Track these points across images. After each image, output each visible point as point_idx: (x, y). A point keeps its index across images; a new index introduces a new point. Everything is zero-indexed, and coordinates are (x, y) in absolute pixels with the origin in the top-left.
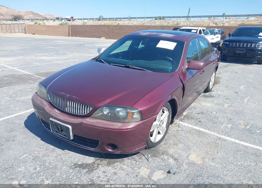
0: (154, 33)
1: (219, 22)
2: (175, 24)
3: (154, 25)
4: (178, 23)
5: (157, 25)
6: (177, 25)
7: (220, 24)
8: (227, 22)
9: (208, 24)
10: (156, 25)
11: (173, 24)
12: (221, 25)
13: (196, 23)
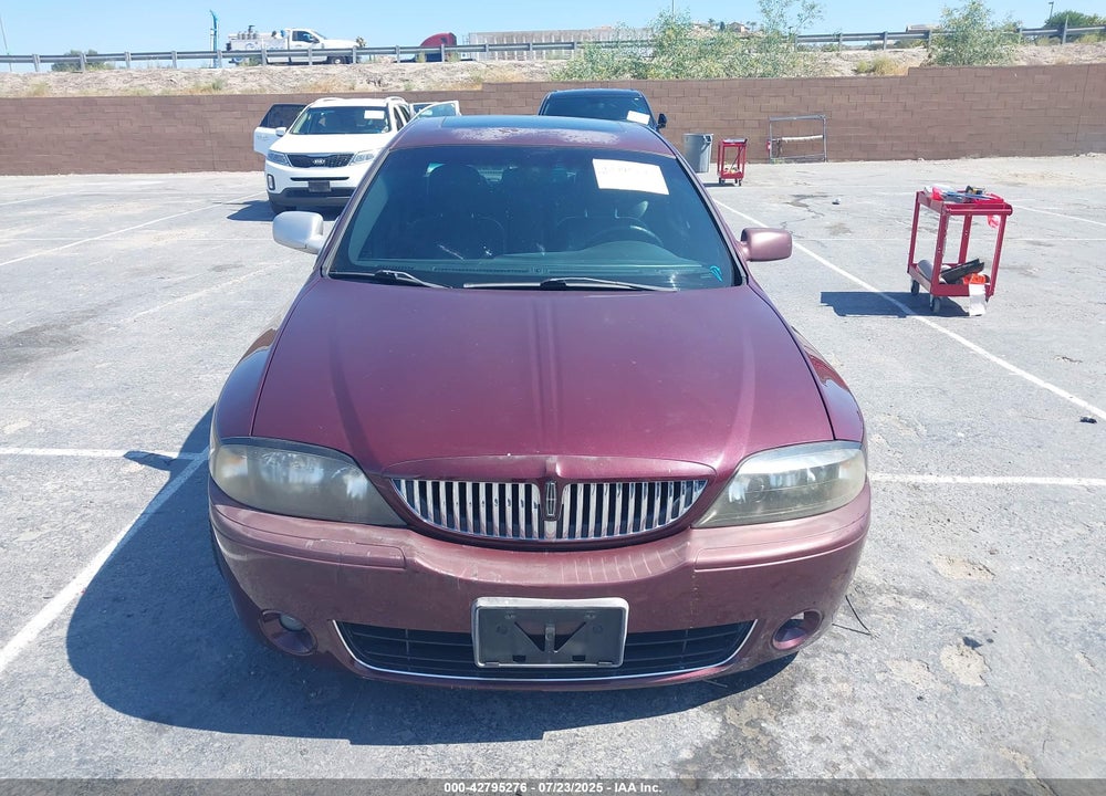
0: (521, 131)
1: (387, 76)
2: (203, 84)
3: (101, 94)
4: (219, 81)
5: (118, 94)
6: (215, 93)
7: (394, 84)
8: (417, 74)
9: (349, 84)
10: (111, 94)
11: (197, 86)
12: (398, 87)
13: (297, 80)
